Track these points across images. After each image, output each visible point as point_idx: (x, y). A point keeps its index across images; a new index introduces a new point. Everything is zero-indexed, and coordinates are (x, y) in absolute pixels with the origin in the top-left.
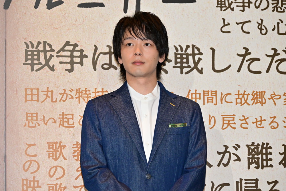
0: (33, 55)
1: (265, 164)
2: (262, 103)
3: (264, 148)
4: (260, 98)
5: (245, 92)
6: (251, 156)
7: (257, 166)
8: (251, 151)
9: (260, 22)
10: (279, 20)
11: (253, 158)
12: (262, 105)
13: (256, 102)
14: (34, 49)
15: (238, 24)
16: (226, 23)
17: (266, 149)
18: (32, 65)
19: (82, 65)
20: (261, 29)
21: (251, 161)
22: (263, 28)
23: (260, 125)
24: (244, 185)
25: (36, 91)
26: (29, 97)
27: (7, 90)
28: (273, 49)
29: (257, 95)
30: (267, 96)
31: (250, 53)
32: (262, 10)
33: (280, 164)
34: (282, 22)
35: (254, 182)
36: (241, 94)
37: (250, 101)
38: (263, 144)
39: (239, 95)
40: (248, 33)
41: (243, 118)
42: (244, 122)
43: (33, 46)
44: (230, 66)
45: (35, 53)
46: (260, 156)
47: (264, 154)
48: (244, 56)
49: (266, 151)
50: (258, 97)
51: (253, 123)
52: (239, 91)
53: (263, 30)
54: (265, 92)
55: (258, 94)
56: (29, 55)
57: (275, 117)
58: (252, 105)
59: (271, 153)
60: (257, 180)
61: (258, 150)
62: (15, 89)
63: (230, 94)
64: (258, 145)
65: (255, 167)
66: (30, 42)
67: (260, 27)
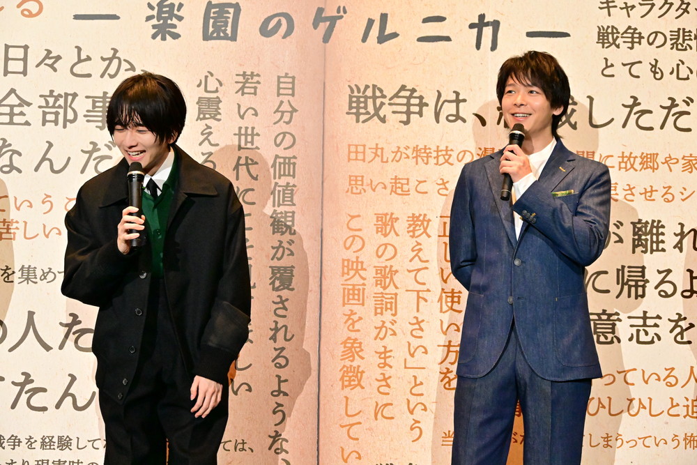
0: (358, 102)
1: (655, 248)
2: (654, 169)
3: (655, 227)
4: (651, 162)
5: (631, 153)
6: (636, 237)
7: (644, 249)
8: (637, 230)
9: (654, 63)
10: (680, 60)
11: (640, 239)
12: (653, 172)
13: (645, 166)
14: (361, 94)
15: (624, 65)
16: (609, 64)
17: (658, 228)
18: (358, 115)
19: (421, 116)
20: (655, 73)
21: (636, 243)
22: (658, 70)
23: (650, 197)
24: (626, 274)
25: (362, 148)
26: (353, 156)
27: (325, 145)
28: (670, 98)
29: (647, 158)
30: (660, 159)
31: (639, 104)
32: (657, 47)
33: (675, 247)
34: (683, 63)
35: (640, 270)
36: (626, 157)
37: (637, 166)
38: (653, 221)
39: (623, 157)
40: (638, 77)
41: (627, 188)
42: (629, 192)
43: (359, 91)
44: (612, 120)
45: (362, 100)
46: (649, 237)
47: (655, 234)
48: (631, 107)
49: (657, 231)
50: (649, 160)
51: (641, 194)
52: (623, 153)
53: (658, 73)
54: (657, 154)
55: (649, 156)
56: (354, 102)
57: (670, 187)
58: (641, 170)
59: (663, 234)
60: (643, 268)
61: (646, 229)
62: (335, 145)
63: (612, 156)
64: (647, 222)
65: (642, 251)
66: (356, 85)
67: (653, 69)
